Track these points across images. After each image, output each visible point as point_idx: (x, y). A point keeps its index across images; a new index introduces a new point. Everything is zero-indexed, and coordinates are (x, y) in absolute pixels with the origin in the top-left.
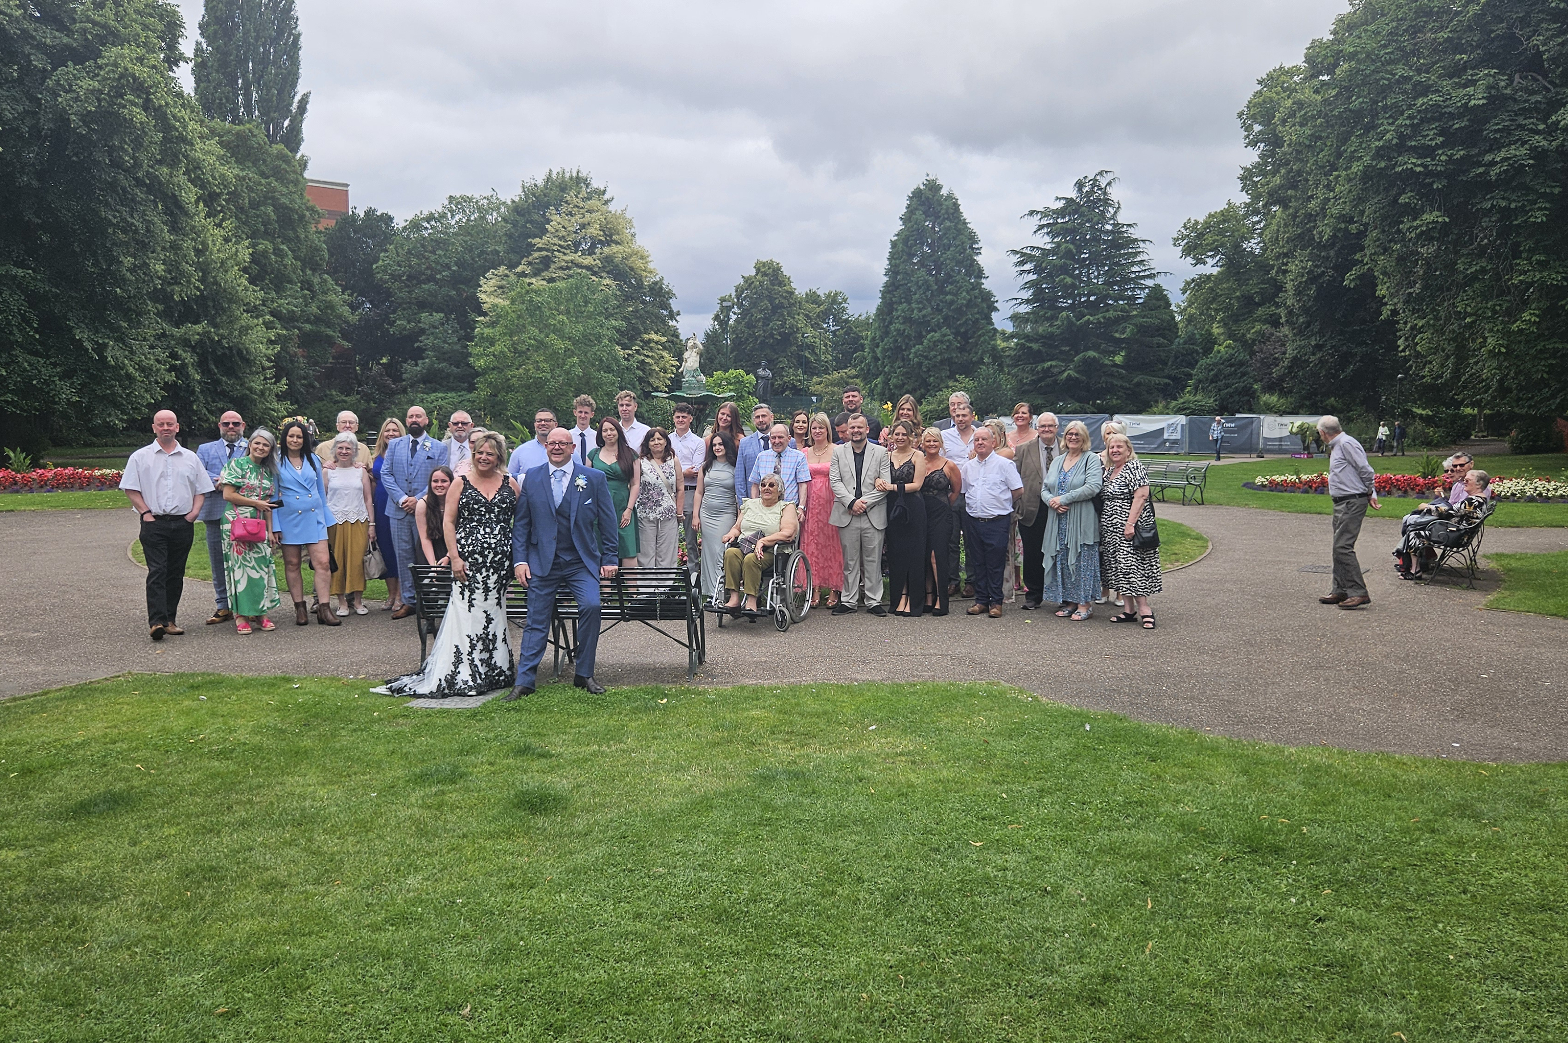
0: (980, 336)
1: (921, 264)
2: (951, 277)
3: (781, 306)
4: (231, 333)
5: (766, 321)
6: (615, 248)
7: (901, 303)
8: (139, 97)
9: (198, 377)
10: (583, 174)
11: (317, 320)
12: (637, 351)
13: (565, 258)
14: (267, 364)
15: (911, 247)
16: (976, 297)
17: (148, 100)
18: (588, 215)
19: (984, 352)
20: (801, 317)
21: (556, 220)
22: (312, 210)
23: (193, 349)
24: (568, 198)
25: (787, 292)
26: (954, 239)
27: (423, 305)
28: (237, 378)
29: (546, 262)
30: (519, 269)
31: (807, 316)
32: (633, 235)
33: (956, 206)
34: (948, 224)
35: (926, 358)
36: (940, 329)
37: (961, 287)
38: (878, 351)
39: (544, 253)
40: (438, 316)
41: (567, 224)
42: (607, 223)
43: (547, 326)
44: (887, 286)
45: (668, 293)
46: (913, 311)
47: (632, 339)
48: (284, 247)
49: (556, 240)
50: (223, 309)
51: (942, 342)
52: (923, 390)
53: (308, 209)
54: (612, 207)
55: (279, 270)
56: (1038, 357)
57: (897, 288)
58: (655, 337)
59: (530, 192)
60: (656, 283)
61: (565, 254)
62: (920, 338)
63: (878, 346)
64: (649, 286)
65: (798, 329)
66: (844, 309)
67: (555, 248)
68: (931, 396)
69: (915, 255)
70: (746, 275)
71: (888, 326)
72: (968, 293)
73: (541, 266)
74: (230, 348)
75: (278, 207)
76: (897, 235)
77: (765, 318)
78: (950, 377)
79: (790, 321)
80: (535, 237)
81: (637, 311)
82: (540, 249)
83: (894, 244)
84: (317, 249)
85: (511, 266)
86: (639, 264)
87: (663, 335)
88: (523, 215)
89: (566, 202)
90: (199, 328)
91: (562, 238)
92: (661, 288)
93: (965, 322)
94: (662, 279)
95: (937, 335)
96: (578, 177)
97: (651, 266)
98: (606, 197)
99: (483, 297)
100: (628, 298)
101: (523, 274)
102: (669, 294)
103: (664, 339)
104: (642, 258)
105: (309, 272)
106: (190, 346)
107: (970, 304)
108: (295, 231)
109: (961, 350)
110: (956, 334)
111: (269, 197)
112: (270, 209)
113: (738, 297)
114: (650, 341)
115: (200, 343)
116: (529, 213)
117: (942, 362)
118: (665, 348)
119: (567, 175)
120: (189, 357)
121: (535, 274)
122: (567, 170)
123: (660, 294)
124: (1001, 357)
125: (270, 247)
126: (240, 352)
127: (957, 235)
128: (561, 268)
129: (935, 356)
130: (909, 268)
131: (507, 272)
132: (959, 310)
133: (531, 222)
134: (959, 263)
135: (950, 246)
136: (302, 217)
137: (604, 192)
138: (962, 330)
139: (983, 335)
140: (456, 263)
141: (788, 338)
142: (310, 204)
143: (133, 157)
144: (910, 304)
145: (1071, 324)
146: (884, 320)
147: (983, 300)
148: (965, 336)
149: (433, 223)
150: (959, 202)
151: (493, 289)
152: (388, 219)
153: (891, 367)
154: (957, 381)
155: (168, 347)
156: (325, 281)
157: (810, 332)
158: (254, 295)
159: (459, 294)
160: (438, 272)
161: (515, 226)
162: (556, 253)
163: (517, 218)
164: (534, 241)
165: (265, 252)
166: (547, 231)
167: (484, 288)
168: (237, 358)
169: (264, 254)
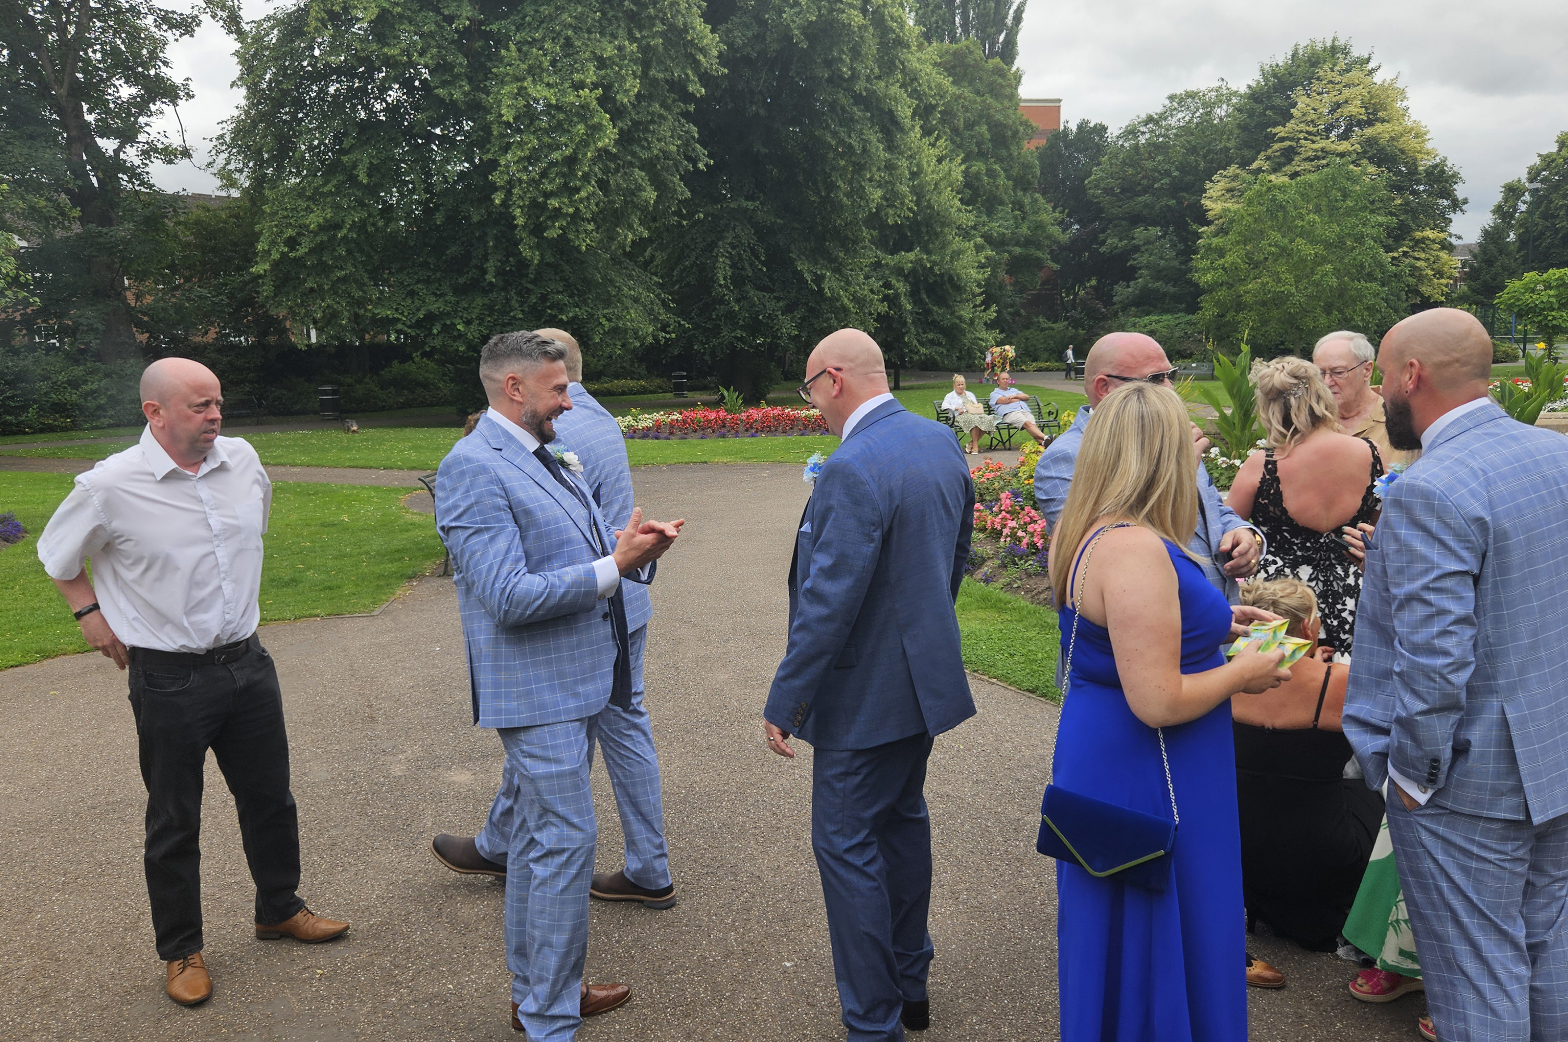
4: (943, 258)
6: (1379, 127)
9: (909, 307)
10: (1341, 42)
11: (1028, 242)
13: (1315, 146)
14: (978, 290)
18: (1345, 91)
21: (1304, 102)
22: (1026, 124)
23: (906, 277)
24: (1321, 73)
27: (1136, 220)
28: (948, 307)
29: (1289, 154)
30: (1254, 166)
32: (1407, 109)
39: (1287, 144)
40: (1154, 230)
41: (1317, 105)
42: (1372, 97)
45: (1452, 177)
47: (1399, 239)
48: (997, 167)
49: (1303, 126)
50: (936, 234)
53: (1021, 125)
54: (1378, 77)
55: (991, 191)
59: (1271, 74)
60: (1435, 166)
61: (1314, 142)
64: (1425, 171)
67: (1301, 136)
73: (1282, 160)
74: (942, 275)
75: (992, 125)
80: (1275, 125)
81: (1407, 203)
82: (1282, 139)
84: (1032, 167)
86: (1413, 144)
88: (1261, 102)
89: (1318, 79)
90: (911, 256)
91: (1311, 123)
92: (1443, 172)
94: (1445, 160)
96: (1334, 47)
97: (1429, 146)
99: (1207, 203)
100: (1394, 188)
101: (1260, 171)
102: (1454, 179)
104: (1417, 136)
105: (1020, 192)
106: (903, 275)
108: (1007, 148)
111: (984, 116)
112: (984, 128)
114: (1424, 240)
115: (913, 271)
116: (1269, 98)
118: (1444, 248)
119: (1320, 46)
120: (901, 287)
121: (1275, 170)
122: (1320, 39)
123: (1441, 180)
125: (983, 168)
126: (951, 278)
128: (1310, 159)
131: (1238, 171)
133: (1272, 108)
136: (1016, 133)
137: (1369, 60)
140: (1177, 169)
142: (1023, 117)
149: (1151, 126)
151: (1220, 193)
152: (1101, 129)
155: (883, 277)
156: (1037, 200)
158: (967, 218)
159: (1180, 203)
160: (1155, 180)
161: (1250, 116)
162: (1303, 142)
163: (1256, 106)
164: (1274, 131)
165: (978, 173)
166: (1291, 116)
167: (1210, 193)
168: (948, 286)
169: (977, 176)
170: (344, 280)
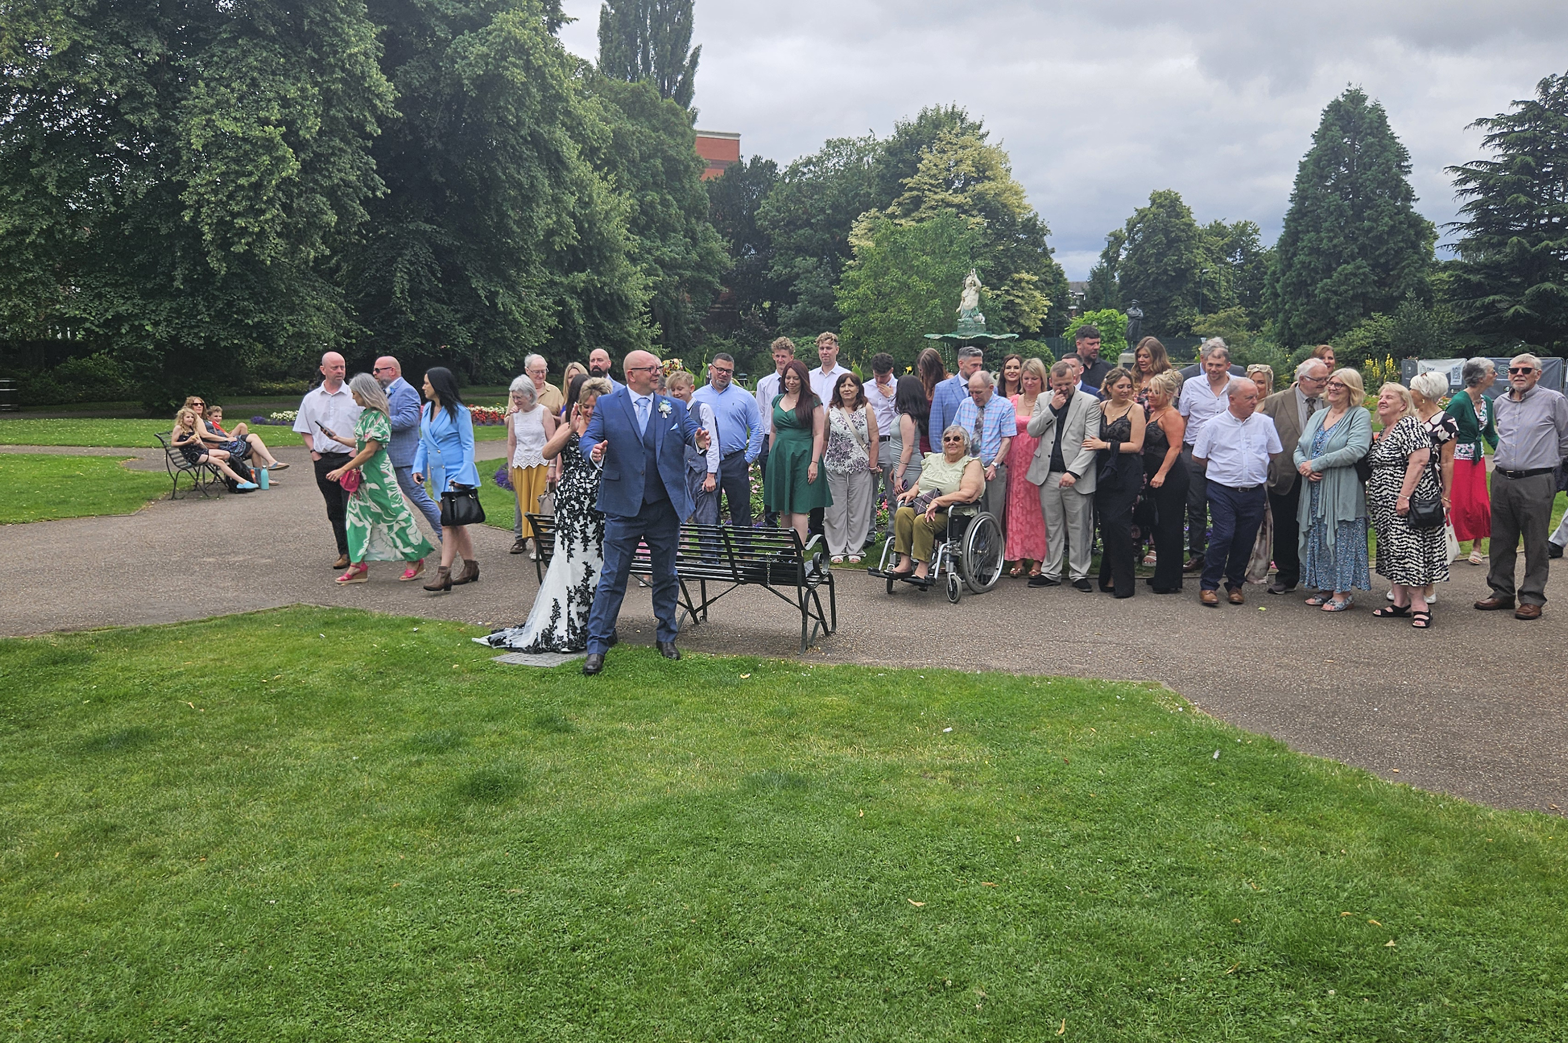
0: (1404, 268)
1: (1335, 187)
2: (1371, 200)
3: (1178, 239)
4: (612, 280)
5: (1160, 256)
6: (987, 184)
7: (1308, 232)
8: (520, 58)
9: (583, 322)
10: (958, 109)
11: (698, 267)
12: (1007, 292)
13: (937, 197)
14: (643, 309)
15: (1323, 169)
16: (1401, 223)
17: (528, 61)
18: (960, 152)
19: (1408, 286)
20: (1201, 251)
21: (928, 159)
22: (698, 160)
23: (579, 296)
24: (942, 135)
25: (1185, 224)
26: (1378, 156)
27: (799, 250)
28: (618, 323)
29: (917, 202)
30: (889, 211)
31: (1208, 249)
32: (1009, 170)
33: (1382, 118)
34: (1370, 139)
35: (1335, 293)
36: (1354, 260)
37: (1383, 211)
38: (1278, 286)
39: (915, 193)
40: (812, 261)
41: (938, 161)
42: (981, 159)
43: (912, 267)
44: (1291, 213)
45: (1042, 229)
46: (1321, 241)
47: (1002, 279)
48: (670, 197)
49: (927, 179)
50: (605, 257)
51: (1355, 275)
52: (1329, 330)
53: (693, 159)
54: (987, 142)
55: (664, 219)
56: (1478, 290)
57: (1305, 215)
58: (1025, 276)
59: (903, 131)
60: (1029, 220)
61: (936, 193)
62: (1328, 271)
63: (1278, 281)
64: (1022, 223)
65: (1196, 264)
66: (1254, 241)
67: (926, 187)
68: (1339, 336)
69: (1327, 178)
70: (1139, 208)
71: (1291, 258)
72: (1391, 218)
73: (911, 207)
74: (611, 295)
75: (667, 159)
76: (1307, 156)
77: (1159, 254)
78: (1363, 315)
79: (1187, 256)
80: (906, 176)
81: (1008, 250)
82: (911, 189)
83: (1303, 166)
84: (702, 199)
85: (882, 208)
86: (1013, 200)
87: (1035, 274)
88: (896, 155)
89: (939, 139)
90: (583, 276)
91: (934, 177)
92: (1035, 225)
93: (1386, 253)
94: (1036, 215)
95: (1350, 268)
96: (952, 113)
97: (1025, 202)
98: (983, 131)
99: (852, 240)
100: (999, 236)
101: (892, 216)
102: (1044, 231)
103: (1036, 278)
104: (1016, 193)
105: (694, 221)
106: (576, 293)
107: (1393, 231)
108: (680, 181)
109: (1381, 283)
110: (1374, 267)
111: (658, 150)
112: (658, 162)
113: (1130, 231)
114: (1020, 281)
115: (585, 290)
116: (901, 152)
117: (1354, 298)
118: (1037, 288)
119: (942, 111)
120: (575, 304)
121: (905, 215)
122: (943, 105)
123: (1034, 230)
124: (1430, 291)
125: (657, 198)
126: (619, 298)
127: (1381, 153)
128: (932, 208)
129: (1346, 291)
130: (1320, 191)
131: (878, 214)
132: (1380, 240)
133: (904, 161)
134: (1382, 184)
135: (1371, 165)
136: (687, 167)
137: (980, 127)
138: (1382, 261)
139: (1409, 265)
140: (831, 207)
141: (1183, 274)
142: (696, 154)
143: (517, 117)
144: (1318, 232)
145: (1523, 250)
146: (1288, 251)
147: (1410, 226)
148: (1386, 268)
149: (812, 168)
150: (1386, 114)
151: (863, 232)
152: (772, 166)
153: (1294, 304)
154: (1371, 318)
155: (558, 294)
156: (707, 229)
157: (1210, 268)
158: (634, 244)
159: (833, 238)
160: (814, 216)
161: (887, 166)
162: (927, 193)
163: (890, 159)
164: (905, 181)
165: (652, 203)
166: (917, 170)
167: (856, 231)
168: (617, 304)
169: (652, 204)
170: (31, 282)
